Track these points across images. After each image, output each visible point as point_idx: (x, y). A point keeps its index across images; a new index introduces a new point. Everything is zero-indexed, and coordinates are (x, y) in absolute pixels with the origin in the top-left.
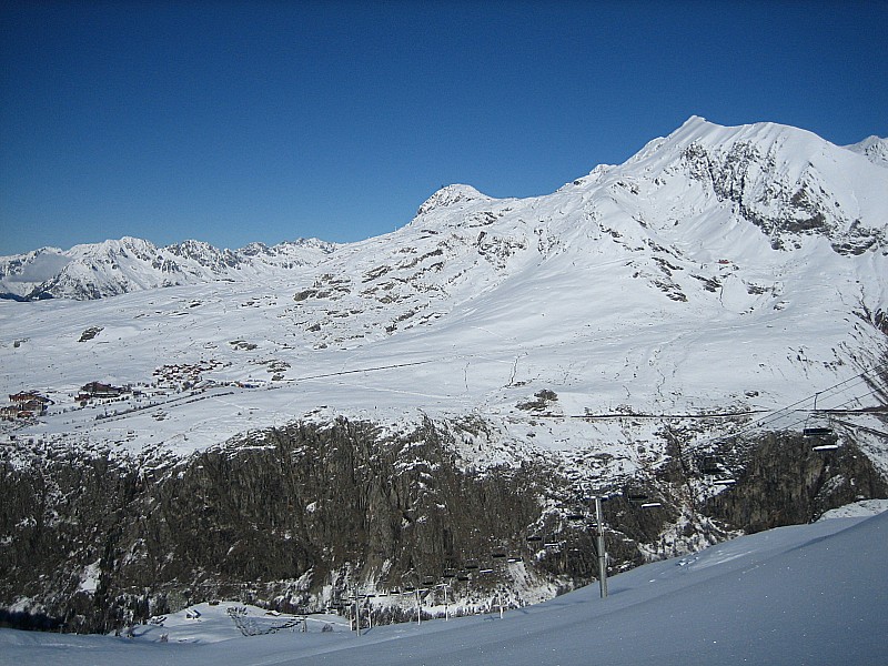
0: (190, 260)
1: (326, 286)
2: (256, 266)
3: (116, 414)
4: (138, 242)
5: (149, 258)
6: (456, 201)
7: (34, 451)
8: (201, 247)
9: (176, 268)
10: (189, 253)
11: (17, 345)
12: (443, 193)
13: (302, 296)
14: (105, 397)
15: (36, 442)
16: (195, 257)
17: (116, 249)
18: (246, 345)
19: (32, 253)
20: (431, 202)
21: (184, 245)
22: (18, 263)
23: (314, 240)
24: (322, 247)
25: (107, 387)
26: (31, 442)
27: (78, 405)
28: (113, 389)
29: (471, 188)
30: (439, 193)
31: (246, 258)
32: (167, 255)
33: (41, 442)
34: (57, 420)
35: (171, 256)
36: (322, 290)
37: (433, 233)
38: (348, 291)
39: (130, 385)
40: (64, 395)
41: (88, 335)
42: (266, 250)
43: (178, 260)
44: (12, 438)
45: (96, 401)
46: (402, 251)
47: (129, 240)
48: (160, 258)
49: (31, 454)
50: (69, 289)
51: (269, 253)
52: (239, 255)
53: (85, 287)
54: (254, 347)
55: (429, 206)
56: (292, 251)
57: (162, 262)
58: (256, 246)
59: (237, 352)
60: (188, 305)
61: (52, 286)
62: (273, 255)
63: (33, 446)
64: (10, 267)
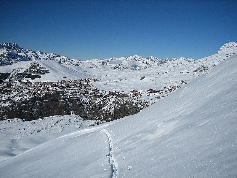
0: (151, 62)
1: (202, 69)
2: (168, 64)
3: (159, 97)
4: (139, 56)
5: (141, 61)
6: (231, 47)
7: (143, 104)
8: (154, 58)
9: (148, 63)
10: (151, 60)
11: (126, 80)
12: (227, 45)
13: (196, 71)
14: (154, 93)
15: (143, 102)
16: (153, 61)
17: (133, 58)
18: (184, 83)
19: (111, 59)
20: (223, 47)
21: (150, 58)
22: (108, 61)
23: (182, 57)
24: (185, 59)
25: (155, 91)
26: (142, 102)
27: (148, 94)
28: (156, 91)
29: (236, 43)
30: (225, 44)
31: (165, 62)
32: (146, 60)
33: (144, 102)
34: (145, 98)
35: (147, 61)
36: (201, 69)
37: (230, 55)
38: (208, 70)
39: (159, 91)
40: (144, 92)
41: (143, 78)
42: (170, 60)
43: (148, 61)
44: (137, 101)
45: (152, 94)
46: (222, 60)
47: (136, 56)
48: (144, 61)
49: (142, 105)
50: (122, 68)
51: (171, 60)
52: (164, 61)
53: (126, 67)
54: (187, 83)
55: (222, 48)
56: (177, 60)
57: (145, 62)
58: (167, 58)
59: (182, 84)
60: (166, 72)
61: (118, 67)
62: (172, 61)
63: (143, 103)
64: (106, 62)
